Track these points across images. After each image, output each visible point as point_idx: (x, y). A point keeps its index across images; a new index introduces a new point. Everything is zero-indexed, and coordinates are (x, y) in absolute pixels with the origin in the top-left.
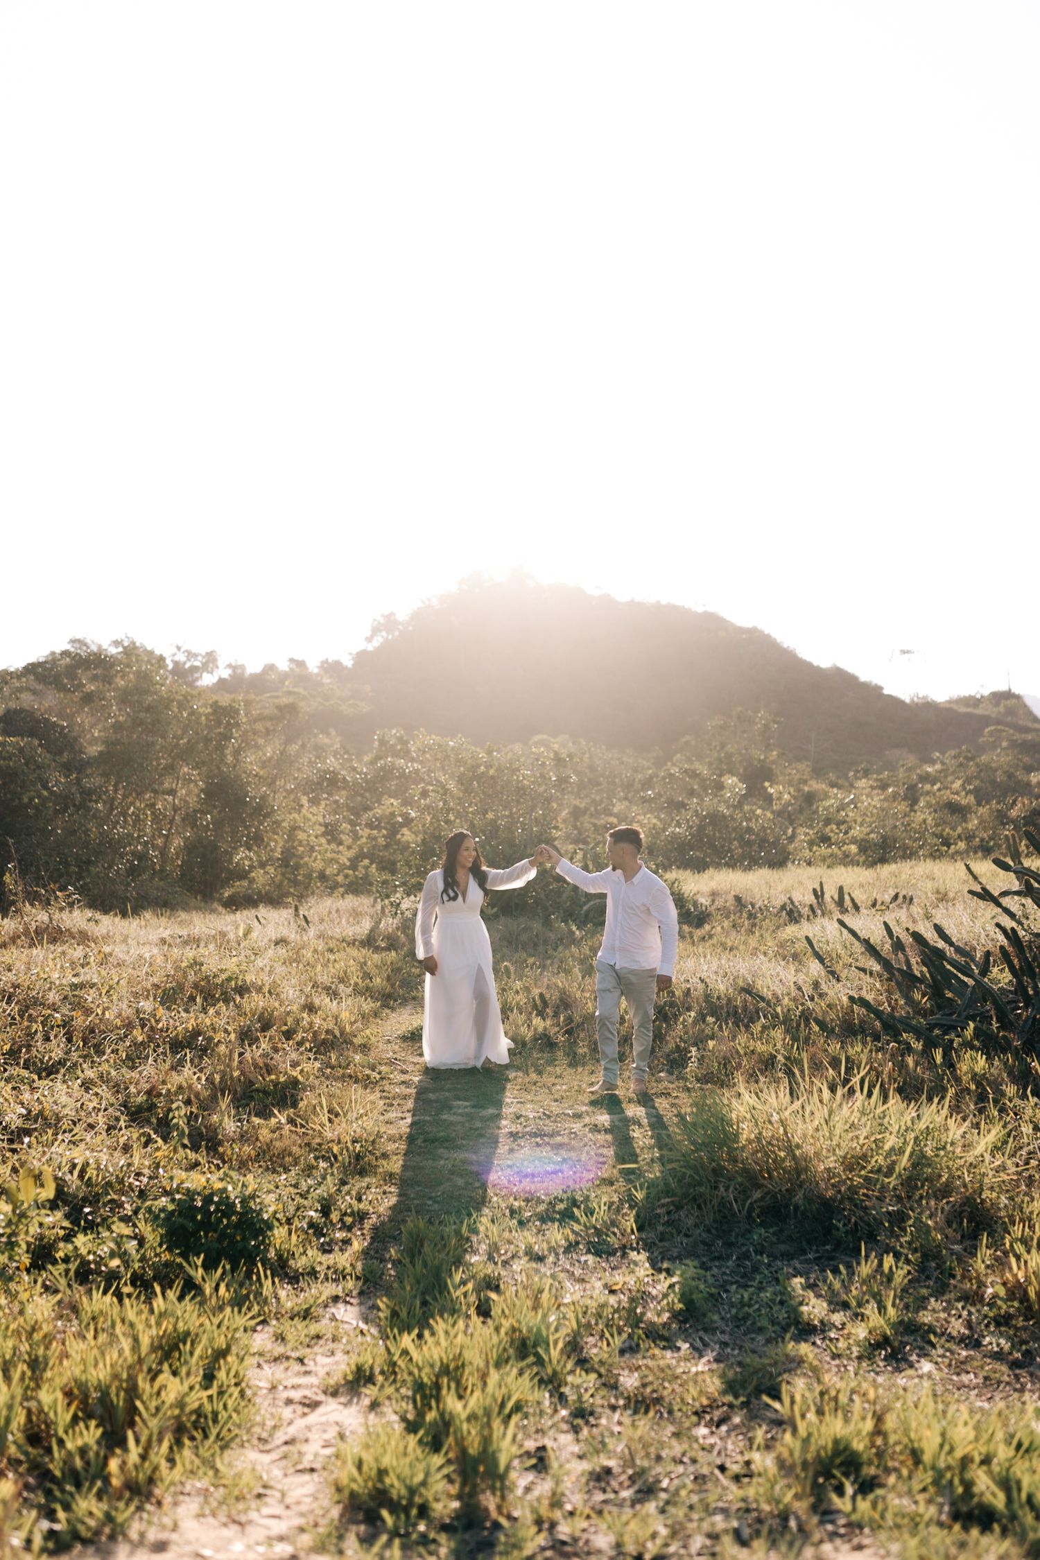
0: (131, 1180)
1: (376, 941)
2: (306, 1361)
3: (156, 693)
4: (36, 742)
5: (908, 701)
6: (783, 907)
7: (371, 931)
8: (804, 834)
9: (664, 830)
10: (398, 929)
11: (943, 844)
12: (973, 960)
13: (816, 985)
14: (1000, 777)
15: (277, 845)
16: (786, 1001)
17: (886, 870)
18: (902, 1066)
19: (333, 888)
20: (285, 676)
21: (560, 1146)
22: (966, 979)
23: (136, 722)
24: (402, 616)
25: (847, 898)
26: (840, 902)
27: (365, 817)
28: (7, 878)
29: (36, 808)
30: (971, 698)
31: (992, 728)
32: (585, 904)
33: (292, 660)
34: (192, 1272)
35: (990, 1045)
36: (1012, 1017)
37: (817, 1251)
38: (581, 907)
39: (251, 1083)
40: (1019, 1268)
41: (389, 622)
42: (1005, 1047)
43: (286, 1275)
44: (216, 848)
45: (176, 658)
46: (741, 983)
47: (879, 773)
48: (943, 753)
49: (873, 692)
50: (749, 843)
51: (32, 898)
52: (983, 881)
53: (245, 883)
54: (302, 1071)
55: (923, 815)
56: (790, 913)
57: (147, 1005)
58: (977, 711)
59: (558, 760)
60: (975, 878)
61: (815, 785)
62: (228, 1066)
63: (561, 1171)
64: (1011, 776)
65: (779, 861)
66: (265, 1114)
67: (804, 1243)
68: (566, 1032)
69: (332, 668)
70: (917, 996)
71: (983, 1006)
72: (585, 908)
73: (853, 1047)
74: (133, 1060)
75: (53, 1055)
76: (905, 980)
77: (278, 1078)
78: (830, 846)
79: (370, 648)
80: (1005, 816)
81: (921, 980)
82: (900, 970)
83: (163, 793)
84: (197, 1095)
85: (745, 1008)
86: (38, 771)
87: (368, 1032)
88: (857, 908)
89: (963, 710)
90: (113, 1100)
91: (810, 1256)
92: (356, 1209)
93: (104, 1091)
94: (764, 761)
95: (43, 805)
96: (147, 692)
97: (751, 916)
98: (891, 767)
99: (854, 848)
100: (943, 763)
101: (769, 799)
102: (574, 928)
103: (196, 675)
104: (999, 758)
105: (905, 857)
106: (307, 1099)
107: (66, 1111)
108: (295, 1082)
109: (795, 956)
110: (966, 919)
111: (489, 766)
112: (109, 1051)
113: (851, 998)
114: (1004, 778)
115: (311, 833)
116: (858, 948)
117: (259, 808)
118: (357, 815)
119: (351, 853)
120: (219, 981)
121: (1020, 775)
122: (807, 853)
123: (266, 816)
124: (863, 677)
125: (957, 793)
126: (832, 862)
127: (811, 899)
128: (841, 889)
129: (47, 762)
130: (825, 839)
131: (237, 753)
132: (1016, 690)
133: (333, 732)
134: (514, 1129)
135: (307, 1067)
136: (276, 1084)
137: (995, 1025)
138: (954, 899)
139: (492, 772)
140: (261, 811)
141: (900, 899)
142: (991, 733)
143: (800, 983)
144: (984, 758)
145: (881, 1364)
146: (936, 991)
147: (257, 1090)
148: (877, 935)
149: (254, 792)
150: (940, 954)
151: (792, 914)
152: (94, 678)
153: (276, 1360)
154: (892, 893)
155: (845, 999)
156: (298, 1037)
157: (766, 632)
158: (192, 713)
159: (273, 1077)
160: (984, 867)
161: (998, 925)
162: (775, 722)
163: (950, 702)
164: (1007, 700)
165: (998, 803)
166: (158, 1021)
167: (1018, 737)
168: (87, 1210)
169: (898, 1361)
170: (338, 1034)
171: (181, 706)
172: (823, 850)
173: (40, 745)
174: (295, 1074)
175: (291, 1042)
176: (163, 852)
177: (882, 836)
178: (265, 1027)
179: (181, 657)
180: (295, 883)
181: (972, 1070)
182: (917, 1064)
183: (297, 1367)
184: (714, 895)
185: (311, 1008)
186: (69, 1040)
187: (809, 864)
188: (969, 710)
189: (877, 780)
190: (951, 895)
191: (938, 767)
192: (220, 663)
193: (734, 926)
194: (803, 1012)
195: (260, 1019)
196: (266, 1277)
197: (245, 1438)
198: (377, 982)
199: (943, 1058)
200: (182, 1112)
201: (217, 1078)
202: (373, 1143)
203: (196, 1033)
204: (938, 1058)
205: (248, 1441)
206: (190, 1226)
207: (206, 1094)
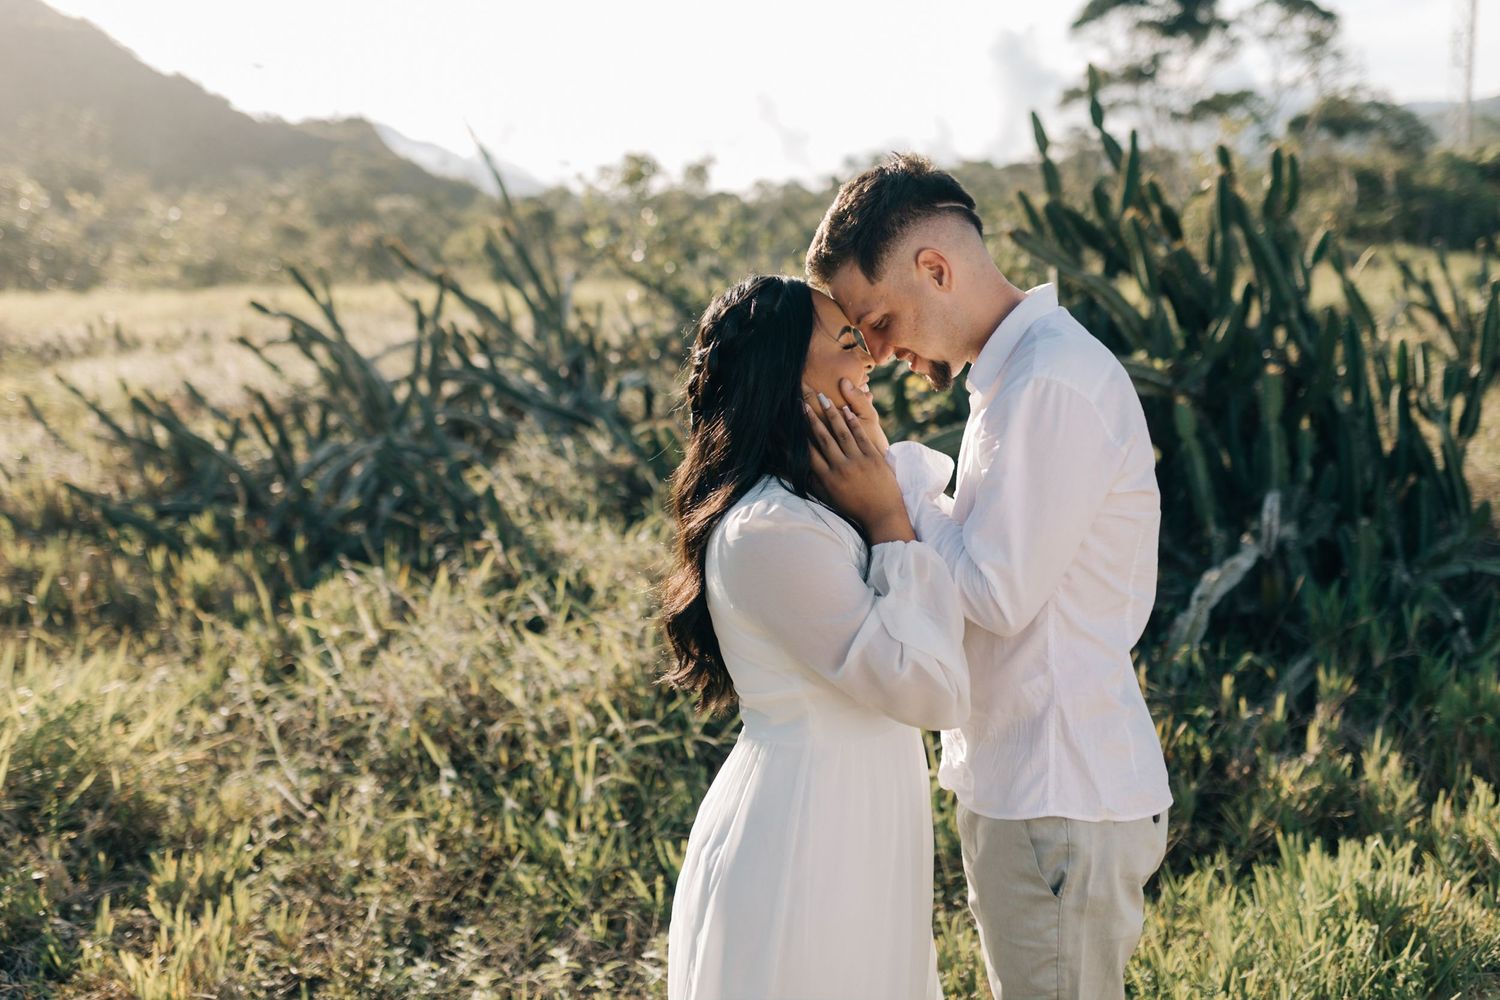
8: (122, 252)
14: (348, 202)
30: (323, 120)
31: (343, 153)
35: (226, 543)
49: (220, 104)
55: (260, 237)
58: (328, 135)
64: (357, 201)
70: (150, 473)
89: (315, 133)
104: (348, 183)
114: (351, 203)
121: (366, 200)
125: (298, 217)
144: (335, 182)
146: (184, 463)
155: (51, 485)
157: (97, 24)
164: (359, 127)
181: (196, 579)
199: (164, 561)
204: (157, 563)
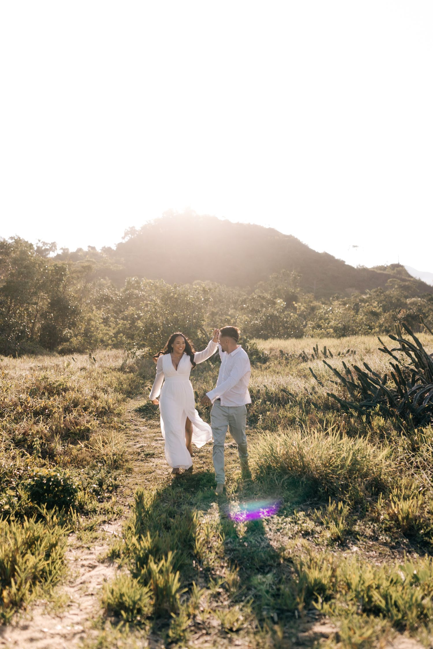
0: (15, 472)
1: (124, 369)
2: (91, 548)
3: (29, 260)
5: (356, 267)
6: (300, 355)
7: (123, 364)
9: (251, 322)
10: (134, 363)
11: (369, 329)
12: (380, 378)
13: (313, 388)
14: (394, 300)
15: (82, 327)
16: (300, 395)
17: (345, 340)
18: (349, 422)
19: (107, 346)
20: (87, 253)
22: (377, 386)
23: (20, 273)
24: (138, 228)
25: (328, 351)
26: (325, 353)
27: (121, 315)
30: (382, 266)
31: (391, 279)
33: (89, 247)
34: (41, 511)
35: (386, 414)
36: (395, 402)
37: (311, 501)
39: (69, 430)
40: (395, 507)
41: (132, 231)
42: (392, 415)
43: (83, 512)
44: (56, 328)
45: (38, 245)
46: (281, 387)
47: (343, 298)
48: (370, 290)
49: (341, 264)
50: (287, 328)
52: (386, 344)
53: (68, 344)
54: (91, 425)
55: (361, 316)
56: (303, 358)
57: (23, 396)
58: (385, 272)
59: (204, 291)
60: (382, 343)
61: (315, 303)
62: (59, 422)
63: (202, 467)
64: (398, 300)
65: (299, 336)
66: (75, 443)
67: (305, 497)
69: (107, 250)
70: (356, 393)
71: (383, 398)
73: (328, 415)
74: (17, 420)
76: (351, 386)
77: (81, 427)
78: (321, 329)
79: (124, 241)
80: (396, 317)
81: (358, 386)
82: (349, 382)
83: (32, 304)
84: (45, 435)
85: (283, 398)
87: (120, 408)
88: (332, 355)
89: (379, 272)
90: (8, 437)
91: (308, 503)
92: (114, 484)
93: (4, 433)
94: (294, 293)
96: (24, 260)
97: (287, 359)
98: (348, 296)
99: (331, 330)
100: (370, 294)
101: (295, 309)
102: (211, 364)
103: (47, 253)
104: (394, 292)
105: (353, 334)
106: (93, 437)
108: (88, 430)
109: (305, 376)
110: (377, 361)
111: (175, 293)
112: (6, 416)
113: (328, 394)
114: (396, 301)
115: (97, 322)
116: (332, 372)
118: (117, 314)
119: (114, 331)
120: (55, 386)
122: (311, 332)
123: (77, 314)
124: (337, 257)
125: (375, 307)
126: (322, 336)
127: (312, 352)
128: (325, 348)
130: (319, 326)
131: (65, 287)
132: (401, 264)
133: (107, 278)
135: (93, 423)
136: (80, 430)
137: (388, 405)
138: (373, 352)
139: (176, 296)
140: (75, 312)
141: (350, 352)
142: (391, 282)
143: (307, 387)
144: (387, 293)
145: (336, 548)
146: (364, 391)
147: (72, 433)
148: (340, 368)
149: (72, 304)
150: (366, 375)
151: (304, 358)
152: (1, 253)
153: (77, 548)
154: (347, 349)
155: (325, 394)
156: (90, 410)
157: (295, 237)
158: (45, 269)
159: (79, 427)
160: (385, 339)
161: (390, 363)
162: (298, 276)
163: (374, 268)
164: (397, 268)
165: (393, 312)
166: (28, 403)
167: (402, 284)
169: (343, 546)
170: (107, 409)
171: (40, 266)
172: (318, 331)
174: (88, 426)
175: (87, 412)
176: (32, 330)
177: (343, 325)
178: (76, 406)
179: (40, 245)
180: (90, 344)
181: (378, 424)
182: (355, 422)
183: (87, 551)
184: (271, 350)
185: (95, 398)
187: (312, 337)
188: (382, 272)
189: (342, 301)
190: (372, 350)
191: (368, 296)
192: (57, 247)
193: (279, 363)
194: (307, 400)
195: (73, 402)
196: (74, 513)
197: (63, 581)
198: (125, 386)
199: (366, 419)
200: (38, 442)
201: (54, 427)
202: (122, 455)
203: (45, 408)
204: (364, 420)
205: (65, 583)
206: (41, 491)
207: (49, 434)
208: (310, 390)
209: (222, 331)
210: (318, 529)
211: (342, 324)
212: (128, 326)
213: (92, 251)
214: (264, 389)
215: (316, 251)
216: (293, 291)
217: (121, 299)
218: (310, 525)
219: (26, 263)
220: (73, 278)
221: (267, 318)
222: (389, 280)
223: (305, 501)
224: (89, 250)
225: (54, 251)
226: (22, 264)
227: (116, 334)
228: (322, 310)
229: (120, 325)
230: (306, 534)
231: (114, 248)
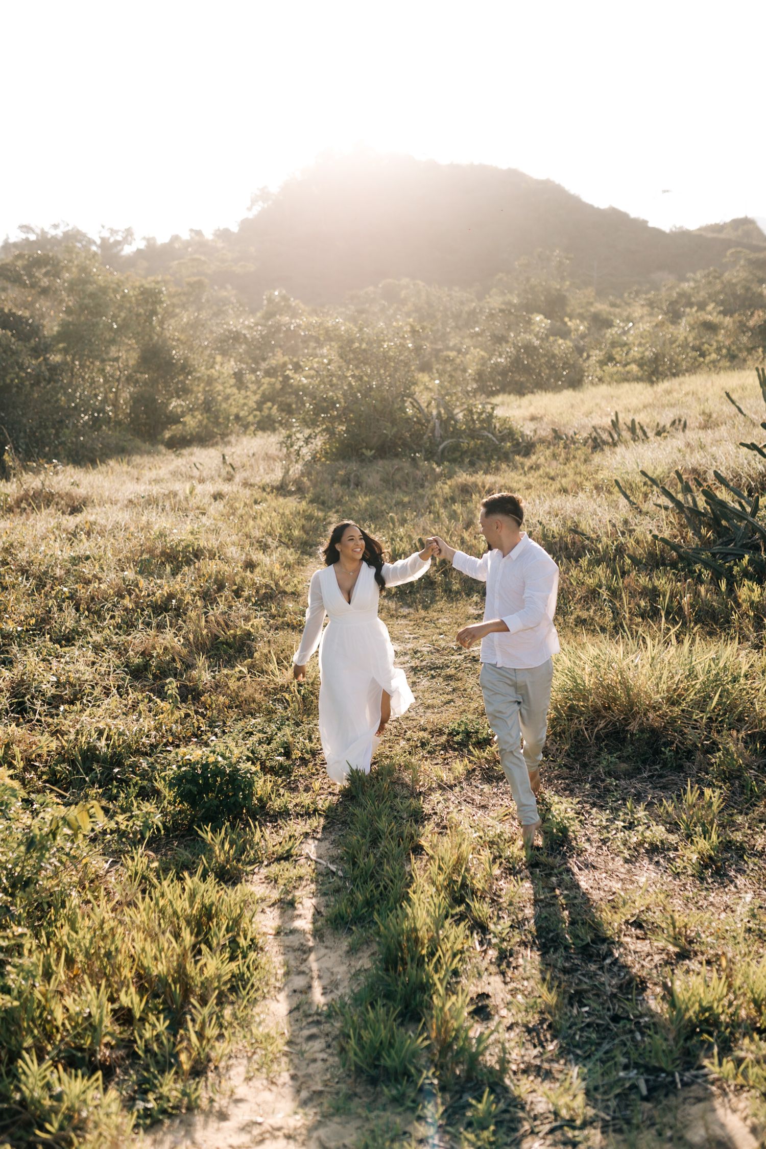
0: (143, 740)
1: (287, 485)
3: (95, 283)
4: (10, 333)
5: (668, 231)
6: (589, 435)
7: (284, 477)
8: (597, 355)
9: (490, 359)
10: (303, 475)
11: (700, 356)
12: (745, 498)
13: (626, 522)
14: (740, 291)
16: (604, 539)
18: (697, 594)
19: (246, 427)
20: (188, 244)
21: (449, 678)
23: (83, 308)
25: (637, 426)
26: (632, 430)
27: (264, 365)
28: (6, 457)
29: (17, 386)
30: (716, 225)
31: (733, 250)
32: (440, 444)
33: (191, 230)
34: (204, 836)
35: (759, 573)
37: (650, 771)
38: (438, 446)
39: (216, 637)
41: (264, 194)
43: (267, 814)
44: (155, 400)
45: (103, 235)
46: (569, 523)
47: (647, 292)
48: (695, 273)
49: (640, 225)
51: (26, 469)
53: (180, 427)
54: (252, 625)
55: (685, 333)
56: (595, 441)
57: (130, 574)
58: (722, 236)
62: (198, 626)
63: (452, 701)
64: (748, 289)
65: (577, 379)
66: (230, 663)
67: (639, 763)
68: (443, 573)
69: (224, 234)
70: (703, 531)
71: (753, 537)
72: (441, 447)
73: (658, 578)
74: (128, 626)
75: (68, 624)
76: (693, 517)
77: (236, 632)
78: (615, 365)
79: (251, 215)
80: (745, 325)
81: (706, 516)
82: (688, 508)
83: (110, 360)
84: (179, 654)
85: (574, 543)
86: (14, 357)
87: (295, 580)
88: (646, 436)
89: (710, 235)
90: (118, 662)
91: (645, 775)
92: (309, 748)
93: (110, 654)
94: (559, 290)
95: (22, 384)
96: (87, 282)
97: (566, 446)
98: (656, 287)
99: (635, 367)
100: (695, 281)
101: (568, 332)
102: (435, 466)
103: (119, 248)
104: (737, 275)
106: (261, 648)
107: (85, 677)
108: (249, 634)
111: (362, 340)
112: (108, 617)
113: (654, 536)
115: (225, 387)
117: (183, 368)
118: (257, 363)
119: (257, 397)
120: (180, 548)
121: (755, 288)
122: (599, 373)
123: (189, 373)
124: (633, 215)
125: (710, 314)
126: (618, 379)
127: (609, 426)
128: (633, 422)
129: (19, 348)
130: (611, 359)
131: (161, 323)
132: (749, 216)
133: (229, 287)
134: (413, 664)
135: (256, 622)
136: (235, 636)
137: (763, 555)
138: (718, 422)
139: (364, 346)
140: (186, 369)
141: (677, 425)
142: (732, 254)
143: (614, 521)
144: (727, 275)
145: (710, 881)
146: (716, 523)
147: (222, 643)
149: (179, 355)
151: (597, 444)
152: (46, 274)
153: (273, 904)
154: (670, 416)
155: (649, 537)
156: (246, 594)
157: (557, 182)
158: (124, 296)
159: (232, 632)
162: (567, 258)
163: (700, 229)
164: (745, 225)
165: (740, 315)
166: (141, 591)
167: (753, 256)
168: (116, 770)
169: (721, 876)
170: (274, 588)
171: (115, 291)
172: (610, 368)
173: (13, 335)
174: (248, 628)
175: (241, 600)
176: (115, 405)
177: (654, 353)
178: (221, 587)
179: (106, 234)
180: (218, 425)
181: (750, 598)
182: (707, 591)
183: (290, 910)
185: (250, 565)
186: (77, 610)
187: (601, 380)
188: (715, 235)
189: (645, 299)
191: (692, 284)
192: (135, 236)
193: (554, 456)
194: (617, 547)
195: (215, 582)
196: (255, 827)
197: (265, 991)
198: (296, 533)
199: (727, 586)
200: (174, 685)
201: (191, 636)
202: (313, 684)
203: (171, 596)
204: (723, 587)
205: (268, 992)
206: (195, 789)
207: (185, 651)
208: (620, 527)
209: (486, 505)
210: (673, 838)
211: (651, 351)
212: (278, 386)
213: (197, 238)
214: (539, 528)
215: (596, 205)
216: (558, 287)
217: (262, 337)
218: (658, 832)
219: (91, 288)
220: (174, 305)
221: (519, 351)
222: (729, 253)
223: (639, 771)
224: (192, 238)
225: (130, 244)
226: (84, 291)
227: (260, 406)
228: (616, 329)
229: (265, 386)
230: (654, 850)
231: (235, 229)
